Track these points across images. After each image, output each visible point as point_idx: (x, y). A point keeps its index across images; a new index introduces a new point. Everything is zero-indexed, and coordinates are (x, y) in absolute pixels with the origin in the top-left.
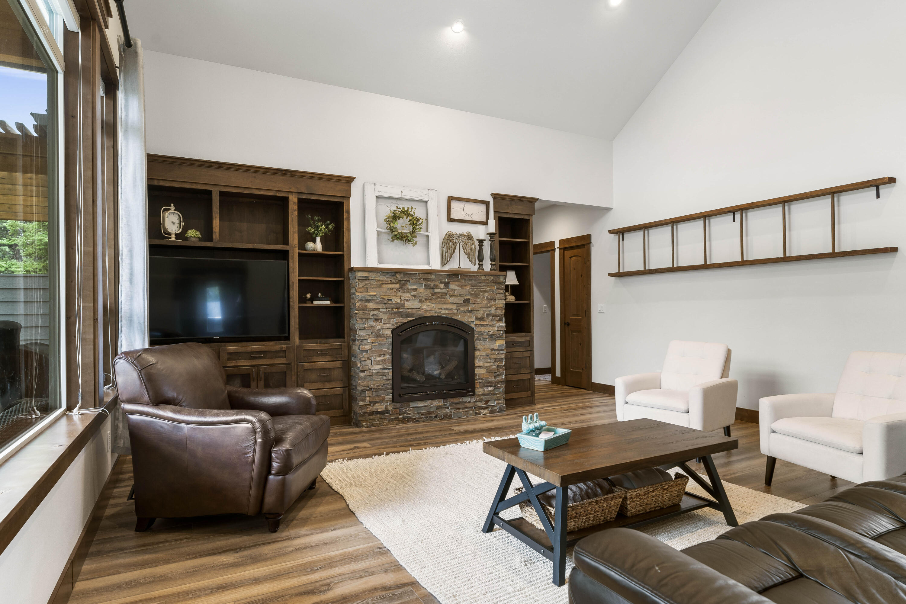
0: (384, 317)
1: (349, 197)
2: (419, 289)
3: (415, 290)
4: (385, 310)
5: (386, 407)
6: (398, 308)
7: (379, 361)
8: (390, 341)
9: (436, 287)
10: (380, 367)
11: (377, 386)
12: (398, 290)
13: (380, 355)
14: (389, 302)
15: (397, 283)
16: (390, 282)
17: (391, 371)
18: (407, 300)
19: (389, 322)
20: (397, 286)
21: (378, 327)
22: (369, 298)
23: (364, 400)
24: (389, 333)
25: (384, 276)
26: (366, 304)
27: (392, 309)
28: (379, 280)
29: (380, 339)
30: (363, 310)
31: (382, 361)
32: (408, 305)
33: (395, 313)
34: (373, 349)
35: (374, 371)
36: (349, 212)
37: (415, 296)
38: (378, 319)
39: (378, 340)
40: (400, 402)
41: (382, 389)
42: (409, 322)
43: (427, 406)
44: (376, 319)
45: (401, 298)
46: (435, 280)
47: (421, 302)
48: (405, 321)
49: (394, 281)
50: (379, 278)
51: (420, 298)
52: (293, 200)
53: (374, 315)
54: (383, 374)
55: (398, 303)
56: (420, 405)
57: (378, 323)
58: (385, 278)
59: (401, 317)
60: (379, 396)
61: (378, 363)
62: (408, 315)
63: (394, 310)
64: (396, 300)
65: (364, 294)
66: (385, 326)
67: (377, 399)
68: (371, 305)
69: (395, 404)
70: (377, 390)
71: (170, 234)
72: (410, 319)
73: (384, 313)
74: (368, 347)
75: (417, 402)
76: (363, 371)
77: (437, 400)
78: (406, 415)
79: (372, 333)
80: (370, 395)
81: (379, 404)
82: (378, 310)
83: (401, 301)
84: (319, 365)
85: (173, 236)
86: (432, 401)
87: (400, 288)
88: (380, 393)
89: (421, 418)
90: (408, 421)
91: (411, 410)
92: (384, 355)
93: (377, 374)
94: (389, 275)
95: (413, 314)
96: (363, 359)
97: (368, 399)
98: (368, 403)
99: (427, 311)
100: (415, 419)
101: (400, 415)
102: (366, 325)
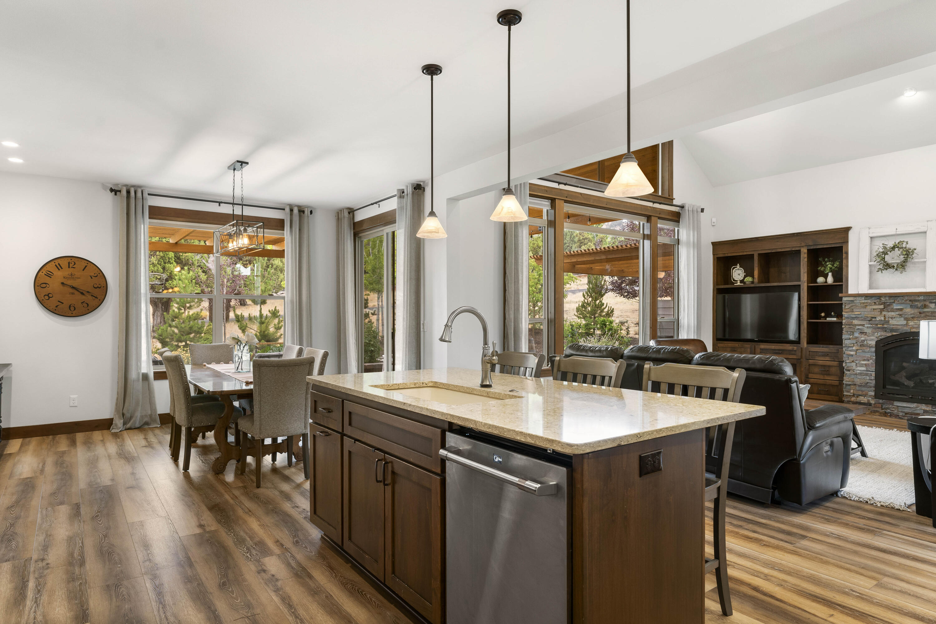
0: (869, 331)
1: (847, 242)
2: (905, 309)
3: (901, 310)
4: (870, 326)
5: (868, 400)
6: (883, 325)
7: (862, 364)
8: (874, 349)
9: (925, 306)
10: (864, 369)
11: (860, 383)
12: (881, 310)
13: (864, 360)
14: (873, 319)
15: (881, 304)
16: (873, 304)
17: (874, 373)
18: (892, 318)
19: (873, 335)
20: (882, 307)
21: (862, 339)
22: (854, 316)
23: (848, 392)
24: (873, 343)
25: (868, 299)
26: (851, 321)
27: (877, 325)
28: (864, 303)
29: (864, 348)
30: (849, 325)
31: (866, 365)
32: (892, 322)
33: (879, 328)
34: (858, 355)
35: (858, 372)
36: (847, 253)
37: (900, 315)
38: (864, 333)
39: (862, 349)
40: (883, 399)
41: (864, 386)
42: (892, 336)
43: (912, 408)
44: (861, 332)
45: (885, 316)
46: (924, 300)
47: (907, 319)
48: (890, 334)
49: (877, 303)
50: (863, 301)
51: (906, 316)
52: (804, 251)
53: (858, 329)
54: (867, 375)
55: (882, 320)
56: (905, 406)
57: (863, 336)
58: (869, 301)
59: (886, 331)
60: (862, 391)
61: (862, 365)
62: (892, 330)
63: (879, 326)
64: (880, 318)
65: (850, 313)
66: (868, 338)
67: (860, 393)
68: (855, 322)
69: (878, 400)
70: (860, 386)
71: (737, 281)
72: (894, 334)
73: (867, 327)
74: (852, 353)
75: (902, 403)
76: (849, 370)
77: (924, 405)
78: (889, 411)
79: (856, 343)
80: (854, 389)
81: (863, 397)
82: (863, 325)
83: (885, 318)
84: (821, 363)
85: (739, 282)
86: (919, 405)
87: (884, 308)
88: (863, 389)
89: (904, 416)
90: (891, 416)
91: (894, 408)
92: (868, 360)
93: (860, 374)
94: (873, 298)
95: (898, 329)
96: (848, 361)
97: (852, 391)
98: (852, 395)
99: (914, 328)
100: (898, 416)
101: (882, 409)
102: (851, 337)
